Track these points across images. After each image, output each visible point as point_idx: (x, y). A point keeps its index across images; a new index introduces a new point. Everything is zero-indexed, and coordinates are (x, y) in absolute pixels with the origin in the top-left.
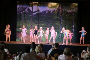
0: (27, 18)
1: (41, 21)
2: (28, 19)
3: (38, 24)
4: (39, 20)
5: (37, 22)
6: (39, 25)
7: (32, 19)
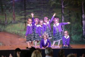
0: (6, 5)
1: (29, 11)
2: (8, 8)
3: (25, 15)
4: (25, 9)
5: (23, 12)
6: (27, 17)
7: (13, 7)
